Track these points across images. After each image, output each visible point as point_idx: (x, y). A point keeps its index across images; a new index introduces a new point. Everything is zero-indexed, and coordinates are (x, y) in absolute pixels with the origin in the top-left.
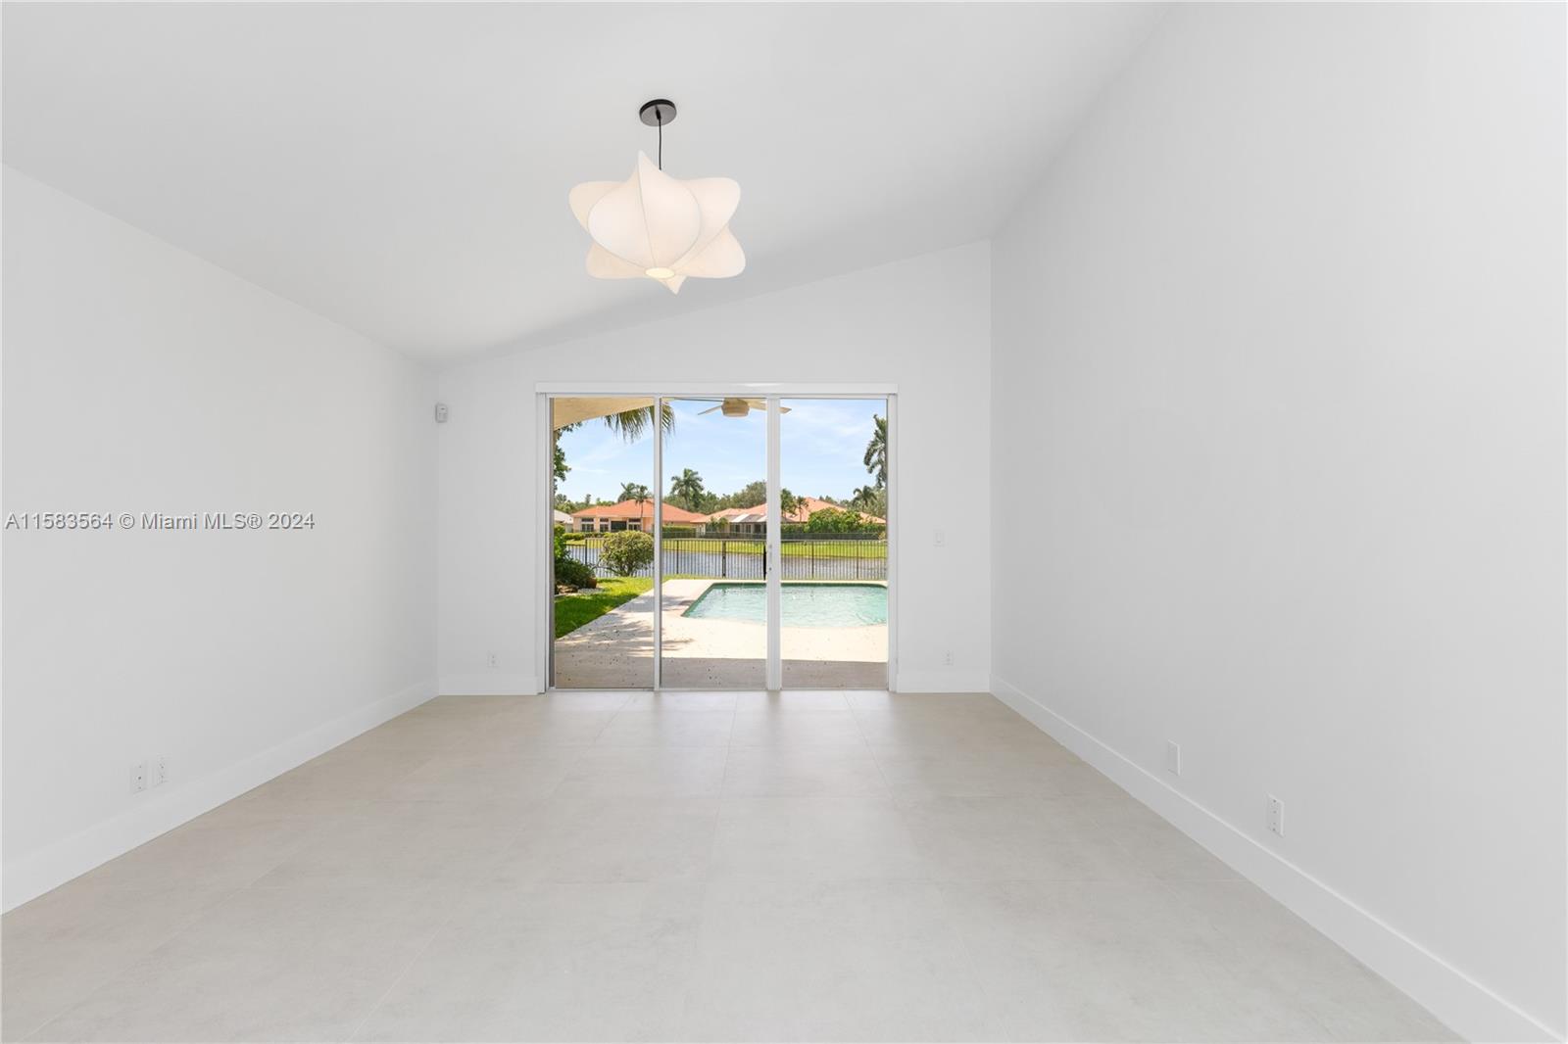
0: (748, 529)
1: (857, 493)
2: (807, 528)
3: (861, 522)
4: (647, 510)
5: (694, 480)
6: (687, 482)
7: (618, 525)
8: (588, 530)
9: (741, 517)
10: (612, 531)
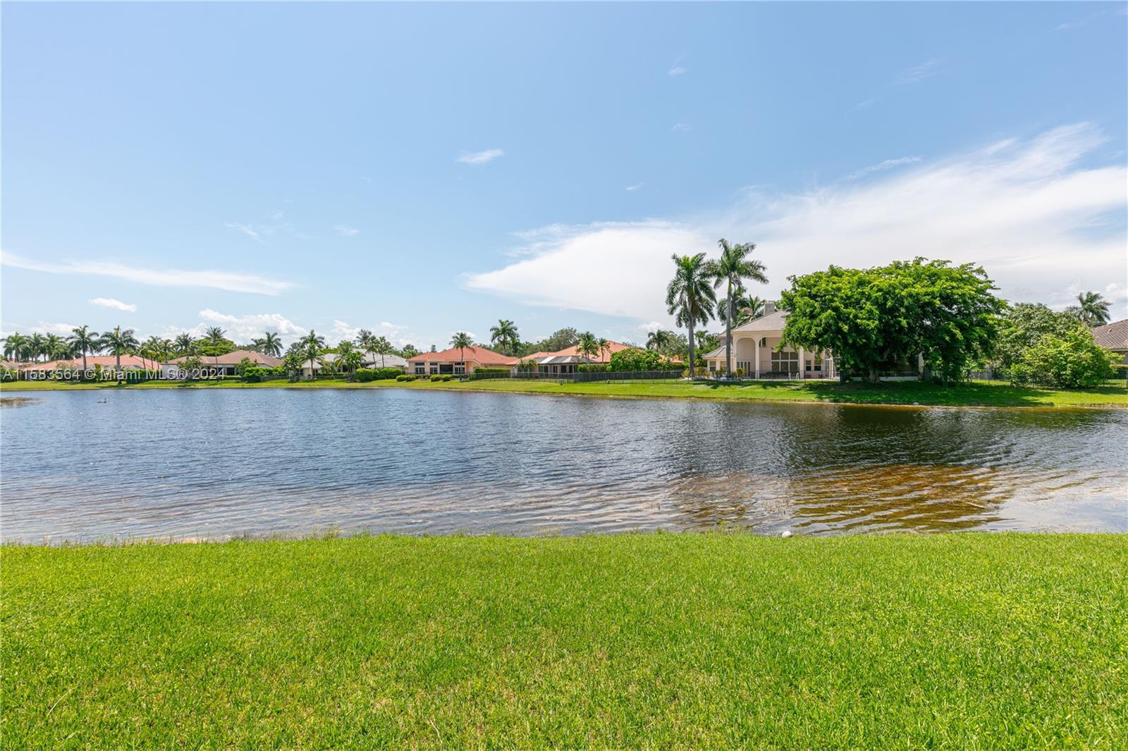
0: (555, 369)
1: (651, 337)
2: (609, 367)
3: (660, 361)
4: (467, 355)
5: (510, 330)
6: (504, 331)
7: (447, 369)
8: (420, 373)
9: (548, 358)
10: (440, 373)
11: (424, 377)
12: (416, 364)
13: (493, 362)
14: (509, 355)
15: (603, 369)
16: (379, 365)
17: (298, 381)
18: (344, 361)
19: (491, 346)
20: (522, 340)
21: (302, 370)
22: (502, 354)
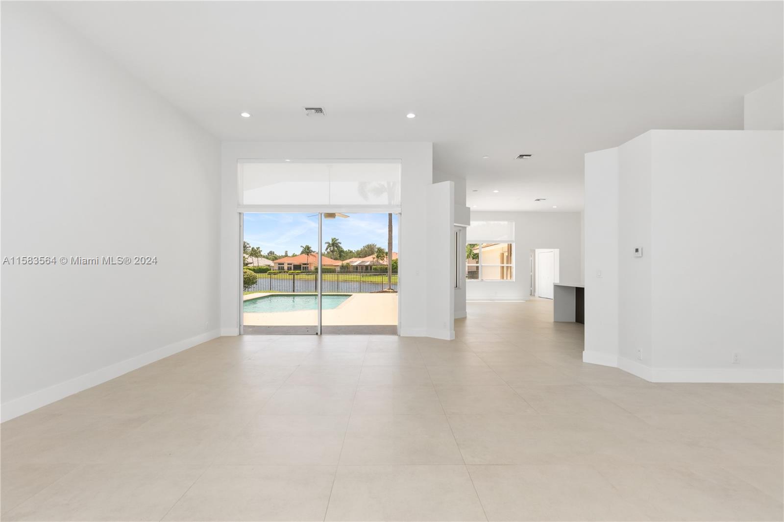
0: (362, 269)
4: (311, 259)
5: (337, 244)
6: (333, 244)
7: (297, 267)
8: (281, 269)
9: (356, 262)
10: (294, 270)
11: (284, 272)
12: (279, 264)
13: (328, 263)
14: (336, 259)
16: (256, 264)
20: (345, 249)
22: (332, 258)
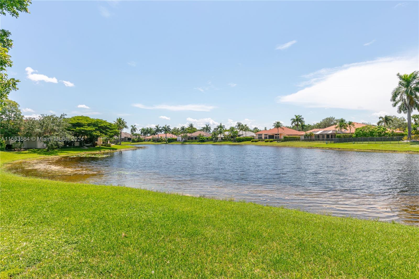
0: (323, 136)
1: (381, 119)
2: (354, 135)
3: (387, 132)
4: (280, 131)
5: (300, 119)
6: (297, 120)
7: (272, 137)
8: (260, 139)
9: (320, 132)
10: (269, 139)
11: (262, 140)
12: (259, 135)
13: (292, 134)
14: (299, 130)
15: (351, 136)
16: (244, 136)
17: (216, 142)
18: (232, 134)
19: (291, 127)
20: (306, 124)
21: (217, 138)
22: (296, 130)
